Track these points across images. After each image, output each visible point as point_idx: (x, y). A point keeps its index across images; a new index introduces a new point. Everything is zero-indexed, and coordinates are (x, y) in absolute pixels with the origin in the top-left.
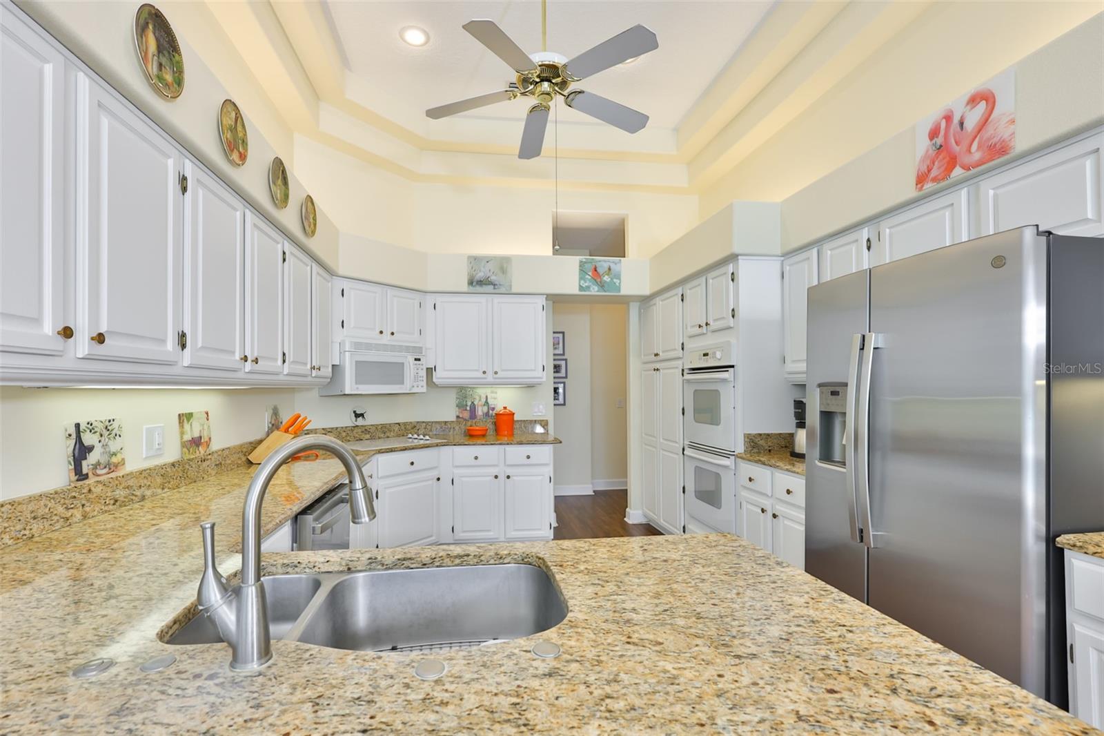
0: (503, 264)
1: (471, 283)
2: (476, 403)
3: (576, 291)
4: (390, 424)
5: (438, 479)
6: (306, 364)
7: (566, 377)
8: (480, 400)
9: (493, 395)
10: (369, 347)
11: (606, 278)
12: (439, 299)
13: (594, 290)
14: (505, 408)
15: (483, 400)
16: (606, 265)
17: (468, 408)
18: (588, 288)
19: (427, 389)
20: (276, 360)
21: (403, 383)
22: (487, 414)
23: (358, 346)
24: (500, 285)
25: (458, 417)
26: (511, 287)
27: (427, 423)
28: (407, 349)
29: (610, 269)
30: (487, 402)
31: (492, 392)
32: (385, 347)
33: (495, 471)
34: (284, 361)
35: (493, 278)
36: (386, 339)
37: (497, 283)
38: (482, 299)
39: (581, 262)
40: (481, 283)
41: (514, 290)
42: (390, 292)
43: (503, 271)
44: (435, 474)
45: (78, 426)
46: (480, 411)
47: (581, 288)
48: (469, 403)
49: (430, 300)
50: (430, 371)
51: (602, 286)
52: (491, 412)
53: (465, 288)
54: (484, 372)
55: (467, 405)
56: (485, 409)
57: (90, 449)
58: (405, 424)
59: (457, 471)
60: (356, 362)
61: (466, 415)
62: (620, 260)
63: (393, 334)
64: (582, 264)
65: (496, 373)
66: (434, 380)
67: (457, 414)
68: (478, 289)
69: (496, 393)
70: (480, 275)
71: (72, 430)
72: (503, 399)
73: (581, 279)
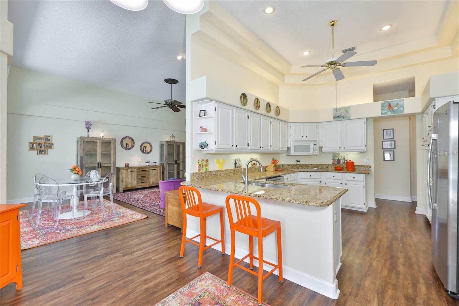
0: (347, 109)
1: (334, 118)
2: (340, 158)
3: (380, 115)
4: (308, 164)
5: (320, 182)
6: (278, 147)
7: (395, 148)
8: (341, 157)
9: (347, 156)
10: (298, 141)
11: (396, 108)
12: (323, 124)
13: (389, 114)
14: (350, 160)
15: (343, 157)
16: (396, 103)
17: (337, 160)
18: (386, 113)
19: (319, 154)
20: (269, 147)
21: (310, 152)
22: (344, 163)
23: (295, 141)
24: (346, 117)
25: (333, 163)
26: (350, 117)
27: (322, 165)
28: (312, 141)
29: (397, 104)
30: (344, 158)
31: (346, 155)
32: (304, 141)
33: (341, 181)
34: (271, 147)
35: (343, 115)
36: (305, 138)
37: (345, 116)
38: (339, 122)
39: (382, 103)
40: (338, 117)
41: (351, 118)
42: (305, 124)
43: (347, 111)
44: (319, 180)
45: (235, 159)
46: (341, 161)
47: (382, 114)
48: (337, 159)
49: (321, 125)
50: (320, 148)
51: (393, 111)
52: (346, 162)
53: (332, 119)
54: (340, 148)
55: (336, 159)
56: (343, 161)
57: (237, 163)
58: (314, 165)
59: (327, 180)
60: (295, 146)
61: (336, 163)
62: (403, 99)
63: (307, 137)
64: (382, 104)
65: (344, 148)
66: (322, 151)
67: (333, 162)
68: (337, 119)
69: (348, 155)
70: (338, 114)
71: (234, 160)
72: (351, 157)
73: (382, 110)
